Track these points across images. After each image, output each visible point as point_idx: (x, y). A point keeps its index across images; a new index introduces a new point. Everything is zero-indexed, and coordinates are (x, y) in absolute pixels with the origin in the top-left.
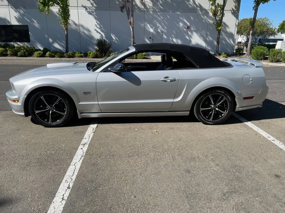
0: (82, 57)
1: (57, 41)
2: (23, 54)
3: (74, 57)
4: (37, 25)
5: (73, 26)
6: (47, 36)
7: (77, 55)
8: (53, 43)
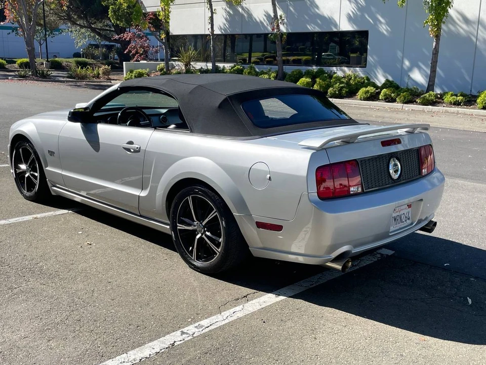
0: (457, 104)
1: (421, 64)
2: (337, 92)
3: (439, 103)
4: (384, 28)
5: (463, 28)
6: (400, 54)
7: (448, 98)
8: (410, 69)
